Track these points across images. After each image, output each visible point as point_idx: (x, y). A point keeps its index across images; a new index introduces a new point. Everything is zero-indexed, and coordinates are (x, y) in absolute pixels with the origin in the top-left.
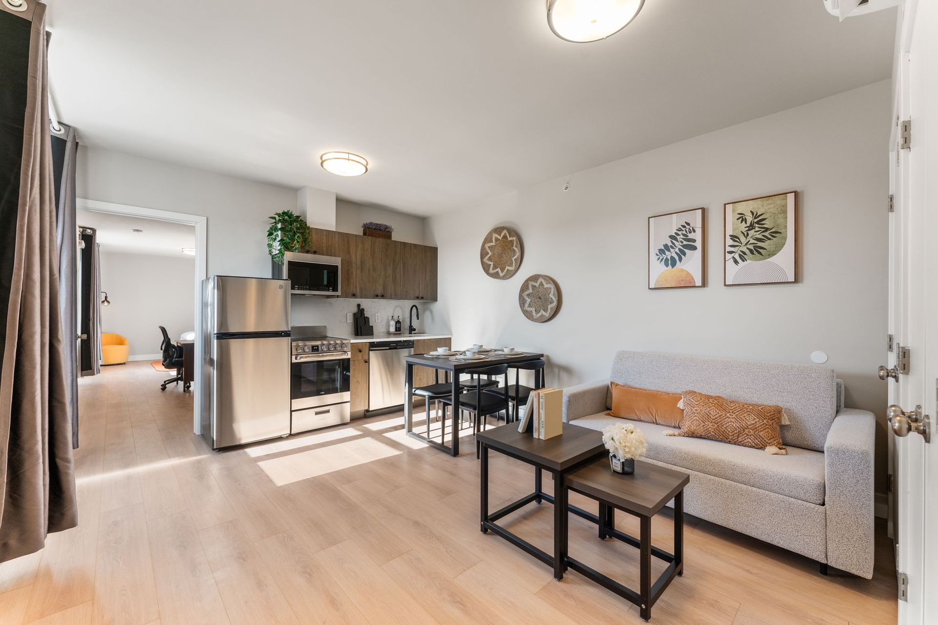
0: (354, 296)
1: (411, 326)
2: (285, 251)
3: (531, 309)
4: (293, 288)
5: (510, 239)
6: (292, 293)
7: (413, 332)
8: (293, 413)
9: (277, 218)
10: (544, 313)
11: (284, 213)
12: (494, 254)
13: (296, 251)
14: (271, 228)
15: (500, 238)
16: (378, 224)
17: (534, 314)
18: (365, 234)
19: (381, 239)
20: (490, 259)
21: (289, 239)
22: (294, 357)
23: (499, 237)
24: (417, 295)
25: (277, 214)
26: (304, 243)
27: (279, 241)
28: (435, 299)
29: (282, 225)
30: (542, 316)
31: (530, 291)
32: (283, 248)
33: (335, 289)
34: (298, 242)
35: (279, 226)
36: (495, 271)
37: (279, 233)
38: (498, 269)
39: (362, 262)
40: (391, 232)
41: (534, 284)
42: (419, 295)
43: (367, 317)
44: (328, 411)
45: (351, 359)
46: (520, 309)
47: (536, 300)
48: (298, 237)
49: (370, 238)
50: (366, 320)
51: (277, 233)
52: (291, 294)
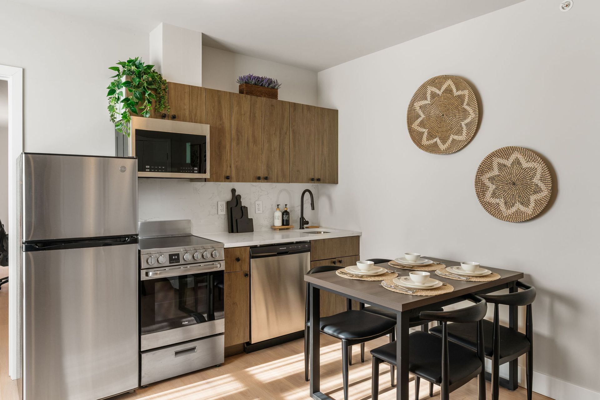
0: (228, 178)
1: (302, 218)
2: (131, 115)
3: (497, 201)
4: (141, 168)
5: (456, 93)
6: (140, 176)
7: (305, 226)
8: (143, 355)
9: (121, 69)
10: (522, 208)
11: (129, 62)
12: (428, 117)
13: (148, 116)
14: (113, 84)
15: (440, 93)
16: (258, 78)
17: (502, 207)
18: (241, 92)
19: (264, 99)
20: (422, 124)
21: (137, 98)
22: (143, 272)
23: (437, 91)
24: (312, 177)
25: (120, 63)
26: (157, 104)
27: (122, 102)
28: (335, 181)
29: (127, 78)
30: (518, 212)
31: (496, 172)
32: (128, 111)
33: (202, 170)
34: (149, 102)
35: (124, 79)
36: (432, 142)
37: (124, 89)
38: (437, 140)
39: (239, 132)
40: (277, 89)
41: (502, 161)
42: (314, 175)
43: (245, 207)
44: (193, 349)
45: (225, 272)
46: (477, 200)
47: (506, 188)
48: (149, 95)
49: (249, 96)
50: (244, 211)
51: (120, 90)
52: (138, 177)
